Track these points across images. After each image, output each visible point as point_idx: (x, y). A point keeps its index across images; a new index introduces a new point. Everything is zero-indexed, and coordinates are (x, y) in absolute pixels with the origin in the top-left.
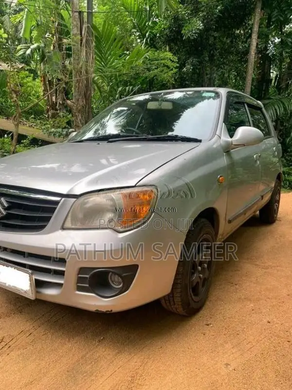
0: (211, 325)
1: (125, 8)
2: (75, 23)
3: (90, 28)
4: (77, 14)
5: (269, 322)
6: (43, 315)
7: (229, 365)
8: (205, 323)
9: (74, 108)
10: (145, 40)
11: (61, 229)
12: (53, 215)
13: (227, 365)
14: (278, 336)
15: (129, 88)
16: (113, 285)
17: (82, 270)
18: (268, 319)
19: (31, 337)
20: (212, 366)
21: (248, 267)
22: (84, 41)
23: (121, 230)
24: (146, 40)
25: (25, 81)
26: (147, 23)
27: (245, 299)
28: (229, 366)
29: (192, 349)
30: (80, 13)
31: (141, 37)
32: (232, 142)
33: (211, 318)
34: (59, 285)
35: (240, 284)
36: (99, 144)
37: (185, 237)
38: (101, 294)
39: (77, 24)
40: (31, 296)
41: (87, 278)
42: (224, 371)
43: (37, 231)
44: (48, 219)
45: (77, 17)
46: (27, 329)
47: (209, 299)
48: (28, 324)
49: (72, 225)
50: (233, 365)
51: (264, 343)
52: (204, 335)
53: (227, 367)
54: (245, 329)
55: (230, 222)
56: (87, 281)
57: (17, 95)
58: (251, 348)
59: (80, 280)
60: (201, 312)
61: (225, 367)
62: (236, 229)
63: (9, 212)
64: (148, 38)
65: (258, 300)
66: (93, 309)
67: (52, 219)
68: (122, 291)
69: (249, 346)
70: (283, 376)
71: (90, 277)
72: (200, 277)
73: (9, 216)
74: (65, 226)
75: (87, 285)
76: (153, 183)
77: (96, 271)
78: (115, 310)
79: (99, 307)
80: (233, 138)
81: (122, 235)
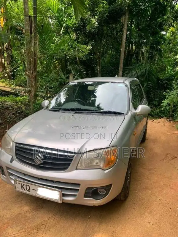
0: (136, 204)
2: (27, 23)
3: (36, 26)
4: (28, 17)
5: (160, 200)
8: (132, 203)
9: (30, 76)
11: (75, 170)
12: (71, 162)
14: (166, 206)
16: (100, 193)
17: (88, 189)
18: (159, 198)
26: (64, 19)
27: (146, 188)
28: (150, 223)
30: (30, 17)
33: (134, 200)
34: (75, 195)
37: (127, 167)
38: (96, 198)
39: (28, 23)
41: (90, 192)
42: (149, 226)
44: (69, 165)
45: (28, 19)
49: (81, 167)
50: (152, 222)
51: (161, 210)
52: (134, 209)
59: (86, 193)
66: (92, 205)
67: (71, 165)
68: (105, 196)
71: (92, 192)
73: (45, 163)
74: (78, 168)
75: (90, 195)
76: (116, 145)
77: (95, 188)
78: (102, 204)
79: (95, 204)
80: (137, 110)
81: (106, 171)
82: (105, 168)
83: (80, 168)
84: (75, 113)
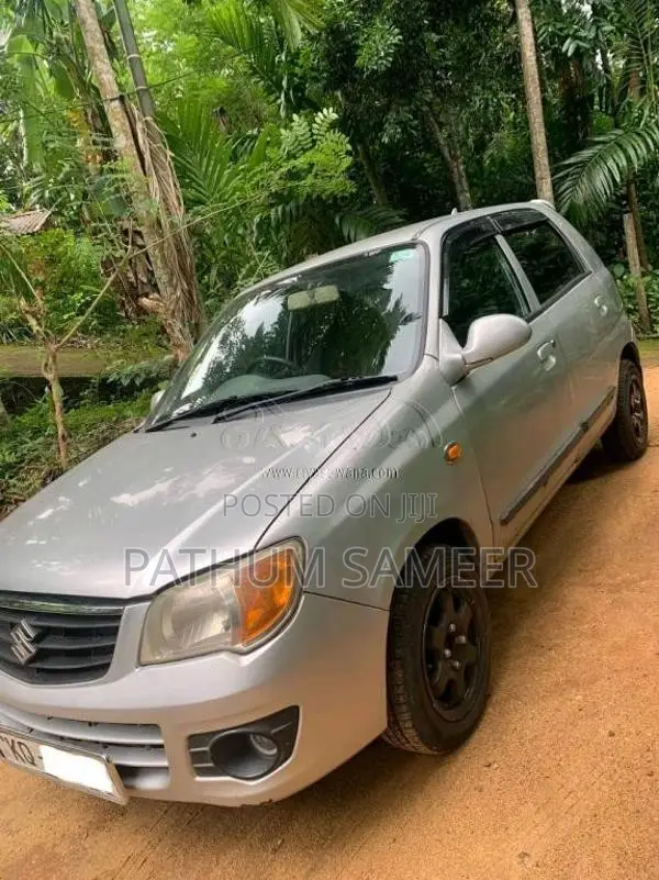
0: (496, 765)
1: (222, 38)
2: (117, 124)
3: (150, 125)
4: (117, 103)
5: (612, 734)
6: (166, 812)
7: (526, 854)
8: (482, 762)
9: (160, 310)
10: (283, 96)
11: (137, 667)
12: (115, 639)
13: (524, 855)
15: (277, 211)
16: (261, 749)
17: (194, 740)
18: (610, 727)
19: (148, 867)
20: (494, 865)
21: (577, 594)
22: (147, 157)
23: (245, 649)
24: (287, 95)
25: (61, 249)
27: (567, 682)
28: (527, 859)
29: (454, 831)
30: (123, 99)
31: (274, 88)
32: (464, 359)
33: (496, 747)
35: (557, 645)
36: (194, 435)
39: (123, 124)
40: (120, 799)
41: (204, 752)
43: (96, 678)
44: (110, 650)
45: (119, 109)
46: (138, 851)
47: (494, 699)
48: (140, 838)
49: (154, 657)
50: (536, 853)
51: (599, 789)
52: (481, 791)
53: (523, 862)
54: (562, 763)
55: (505, 522)
56: (209, 756)
57: (38, 320)
58: (572, 806)
59: (196, 757)
60: (476, 736)
61: (519, 863)
62: (527, 527)
63: (41, 646)
64: (288, 89)
65: (593, 681)
67: (116, 649)
68: (279, 761)
69: (568, 802)
70: (633, 864)
71: (211, 749)
72: (454, 668)
73: (41, 655)
74: (143, 660)
75: (211, 765)
76: (296, 533)
77: (217, 737)
78: (277, 797)
79: (245, 798)
80: (467, 346)
81: (247, 660)
82: (239, 646)
83: (152, 659)
84: (215, 422)
